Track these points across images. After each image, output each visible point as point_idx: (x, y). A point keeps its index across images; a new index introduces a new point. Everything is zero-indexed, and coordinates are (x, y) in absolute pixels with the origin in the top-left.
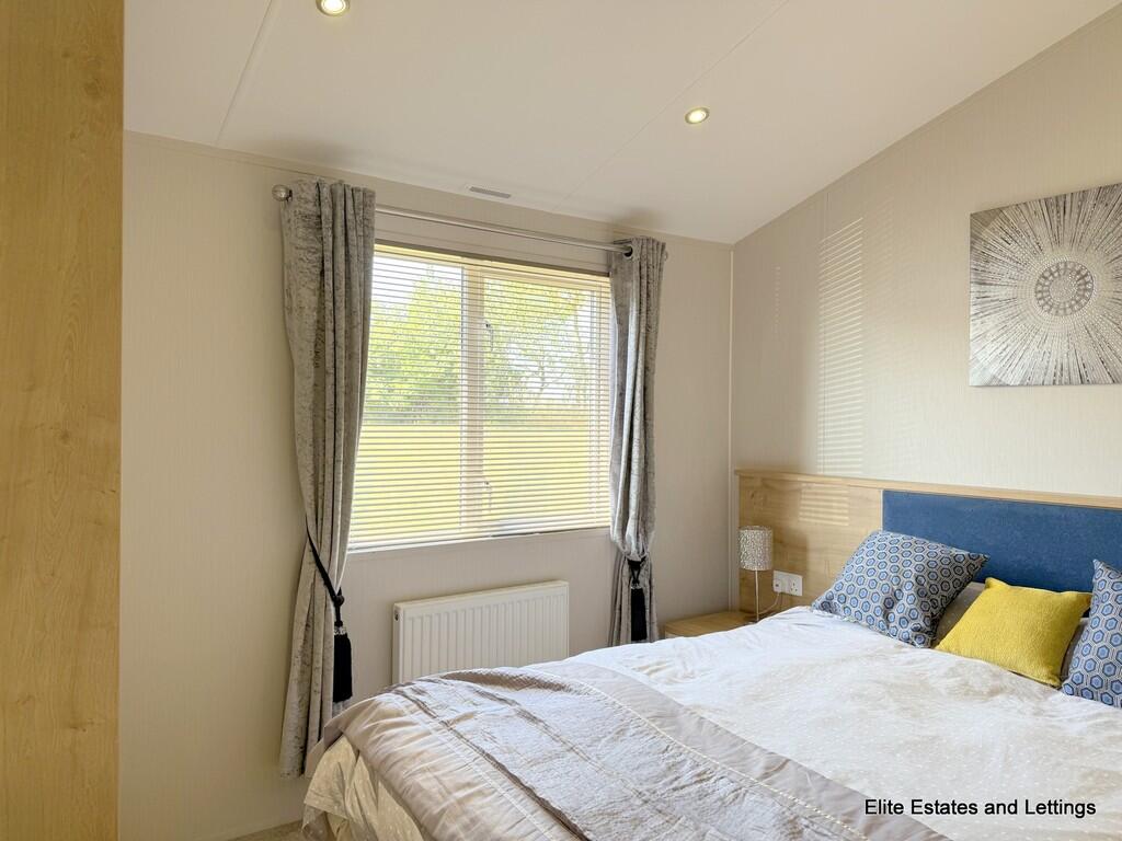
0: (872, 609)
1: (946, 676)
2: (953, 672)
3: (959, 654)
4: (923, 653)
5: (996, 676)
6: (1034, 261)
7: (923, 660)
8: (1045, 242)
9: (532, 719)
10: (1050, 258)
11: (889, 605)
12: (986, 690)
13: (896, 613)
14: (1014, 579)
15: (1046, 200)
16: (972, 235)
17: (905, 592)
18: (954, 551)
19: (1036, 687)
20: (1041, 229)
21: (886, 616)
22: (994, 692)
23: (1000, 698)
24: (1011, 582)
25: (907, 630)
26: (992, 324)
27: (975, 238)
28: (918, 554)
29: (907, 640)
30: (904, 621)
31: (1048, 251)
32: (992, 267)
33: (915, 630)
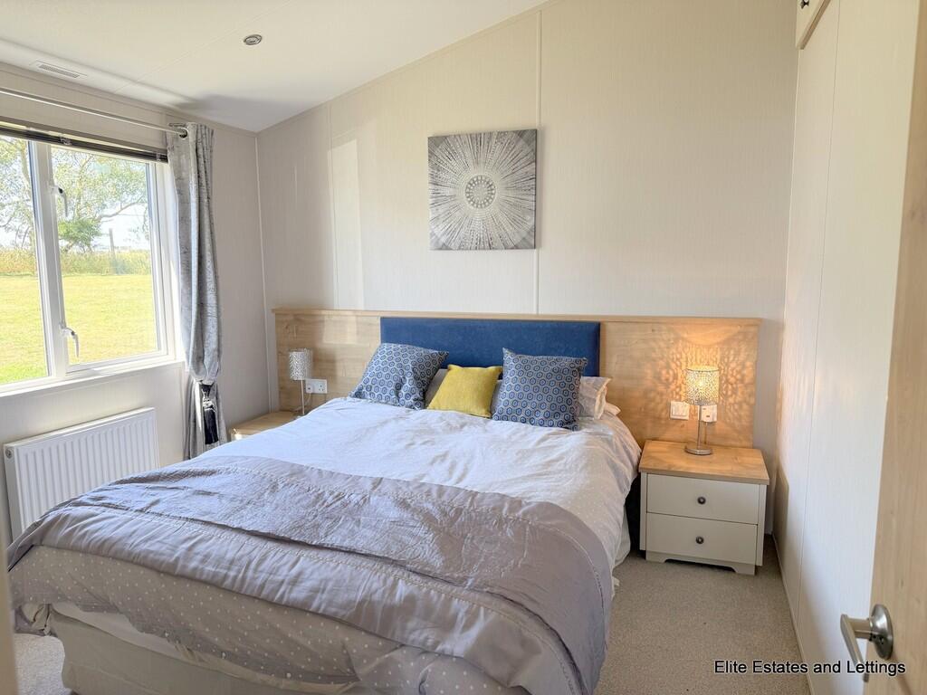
0: (388, 392)
1: (437, 422)
2: (441, 419)
3: (439, 409)
4: (421, 412)
5: (461, 417)
6: (464, 173)
7: (423, 416)
8: (470, 161)
9: (209, 494)
10: (473, 173)
11: (398, 387)
12: (458, 426)
13: (403, 392)
14: (464, 364)
15: (471, 135)
16: (429, 152)
17: (407, 379)
18: (431, 351)
19: (481, 420)
20: (468, 154)
21: (397, 395)
22: (462, 426)
23: (466, 428)
24: (462, 365)
25: (411, 401)
26: (442, 211)
27: (431, 153)
28: (411, 356)
29: (411, 407)
30: (408, 396)
31: (472, 167)
32: (442, 175)
33: (414, 400)
